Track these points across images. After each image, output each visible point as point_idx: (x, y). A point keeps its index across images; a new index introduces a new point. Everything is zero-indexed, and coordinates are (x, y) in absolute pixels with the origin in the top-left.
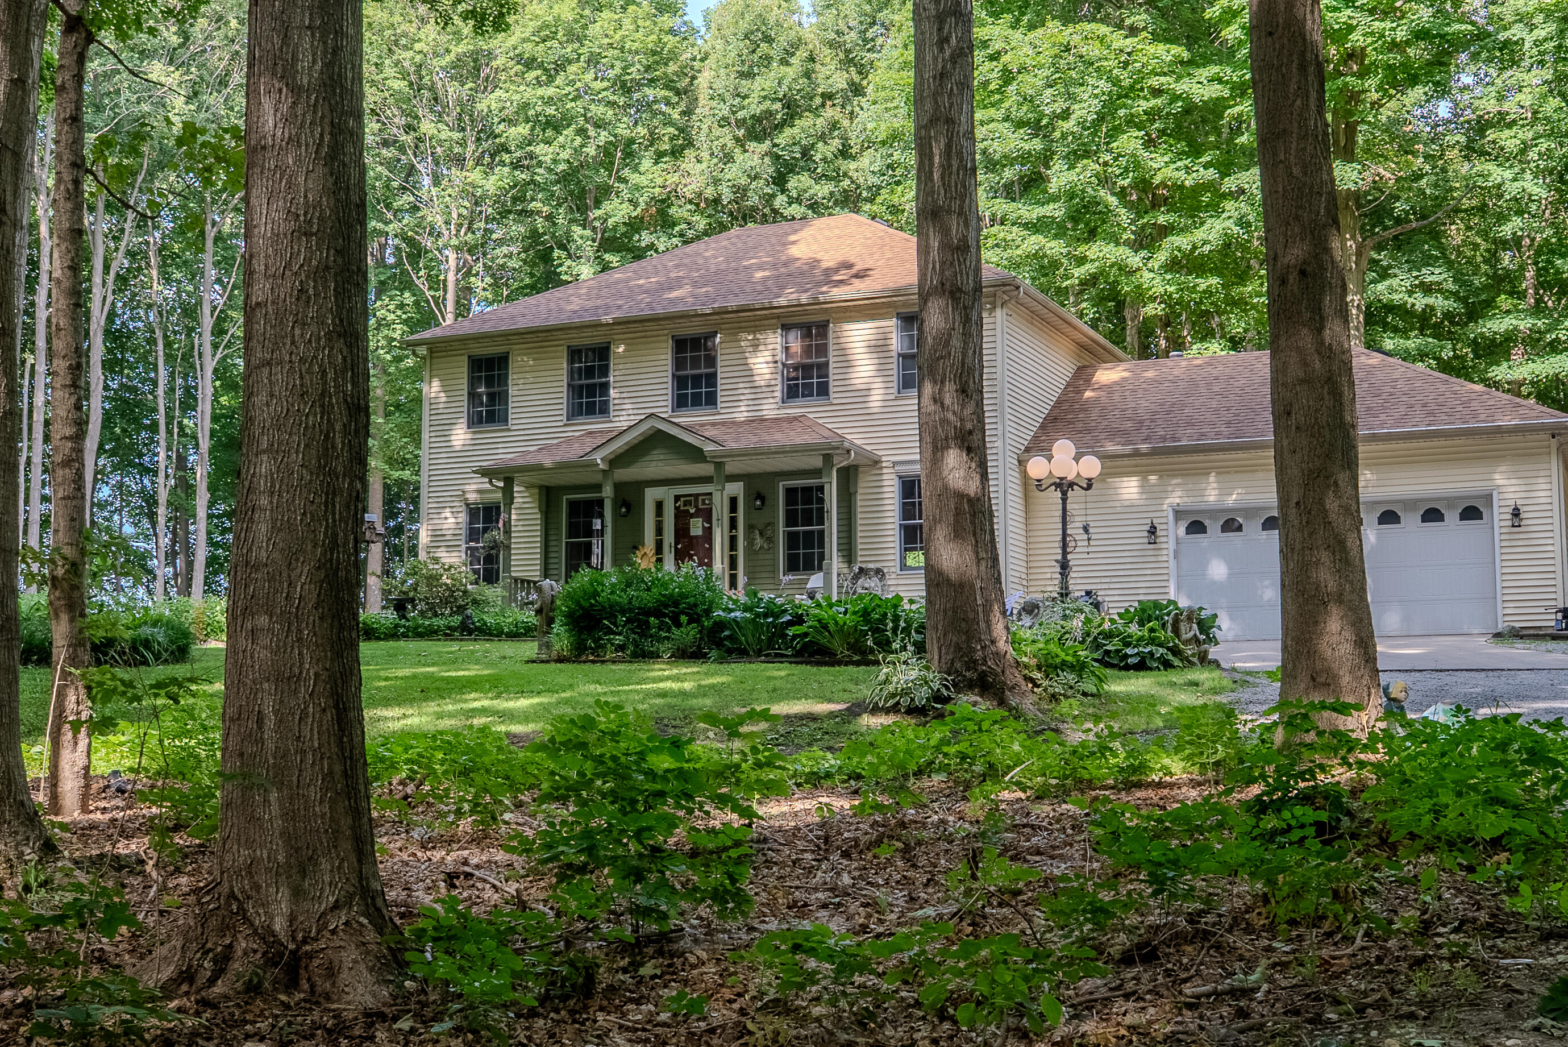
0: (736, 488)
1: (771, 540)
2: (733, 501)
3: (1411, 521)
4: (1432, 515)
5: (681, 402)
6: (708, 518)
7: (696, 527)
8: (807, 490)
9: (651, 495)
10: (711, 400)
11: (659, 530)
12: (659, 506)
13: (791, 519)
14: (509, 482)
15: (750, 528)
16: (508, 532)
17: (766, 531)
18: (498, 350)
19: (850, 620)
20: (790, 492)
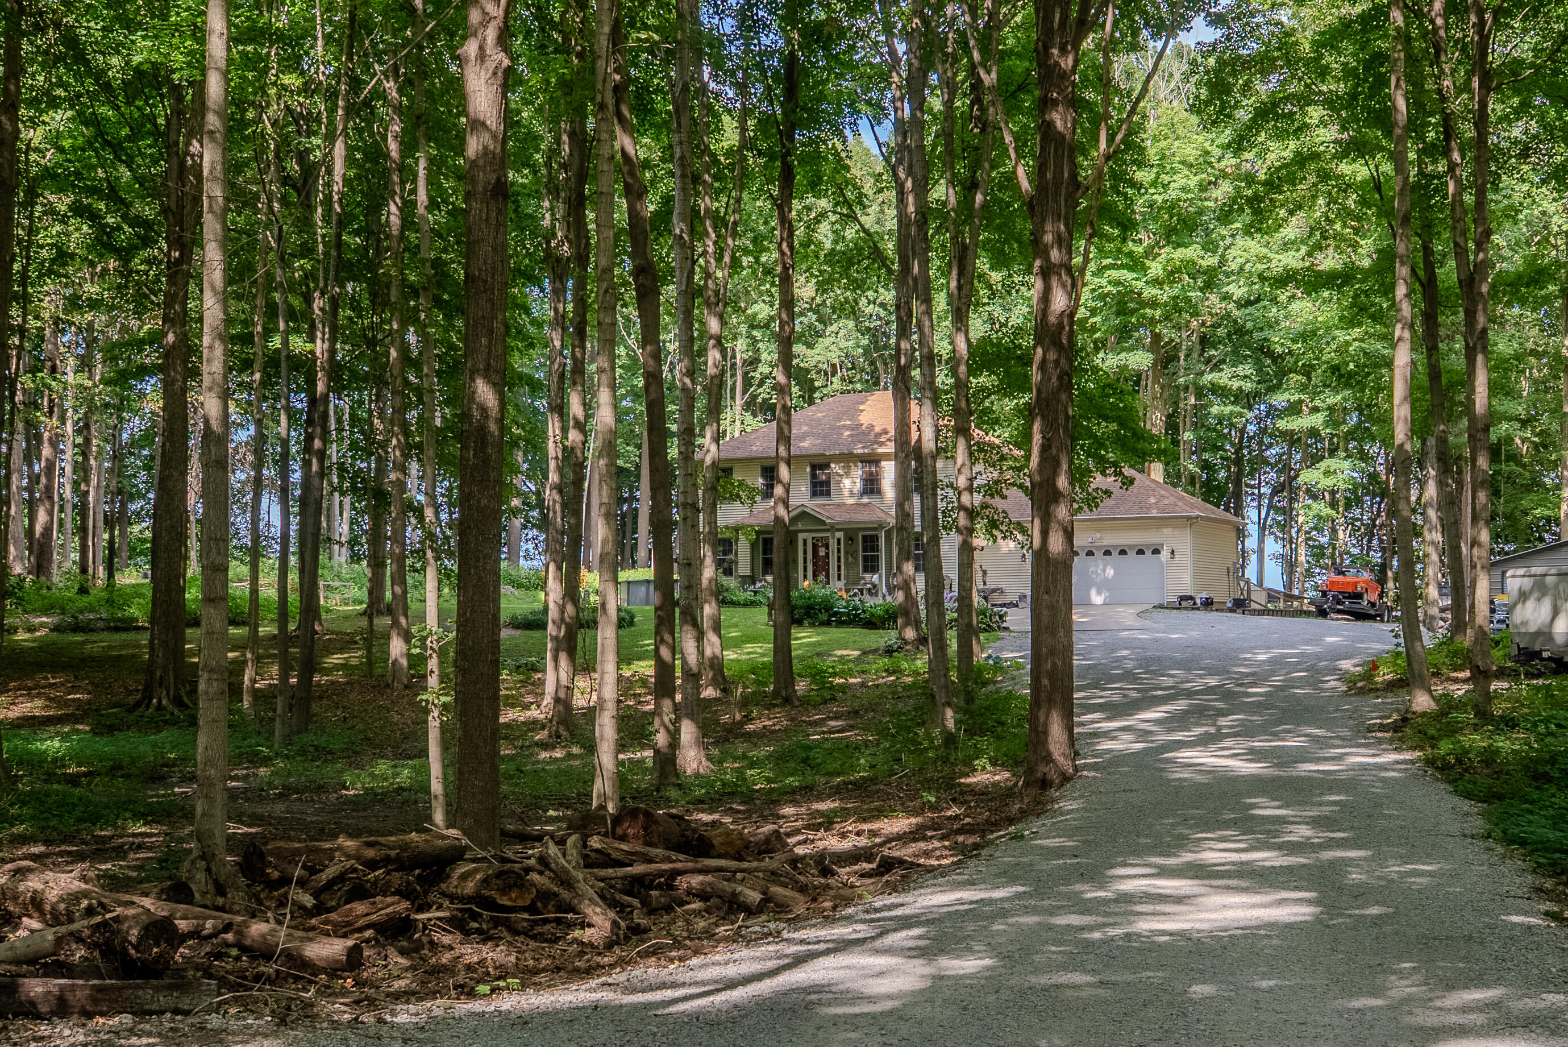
0: (840, 535)
1: (856, 559)
2: (839, 540)
3: (1132, 554)
4: (1141, 552)
5: (814, 494)
6: (827, 548)
7: (822, 552)
8: (872, 536)
9: (801, 536)
10: (828, 494)
11: (805, 552)
12: (805, 541)
13: (865, 550)
14: (737, 531)
15: (846, 553)
16: (736, 554)
17: (854, 554)
18: (729, 465)
19: (881, 613)
20: (864, 537)
